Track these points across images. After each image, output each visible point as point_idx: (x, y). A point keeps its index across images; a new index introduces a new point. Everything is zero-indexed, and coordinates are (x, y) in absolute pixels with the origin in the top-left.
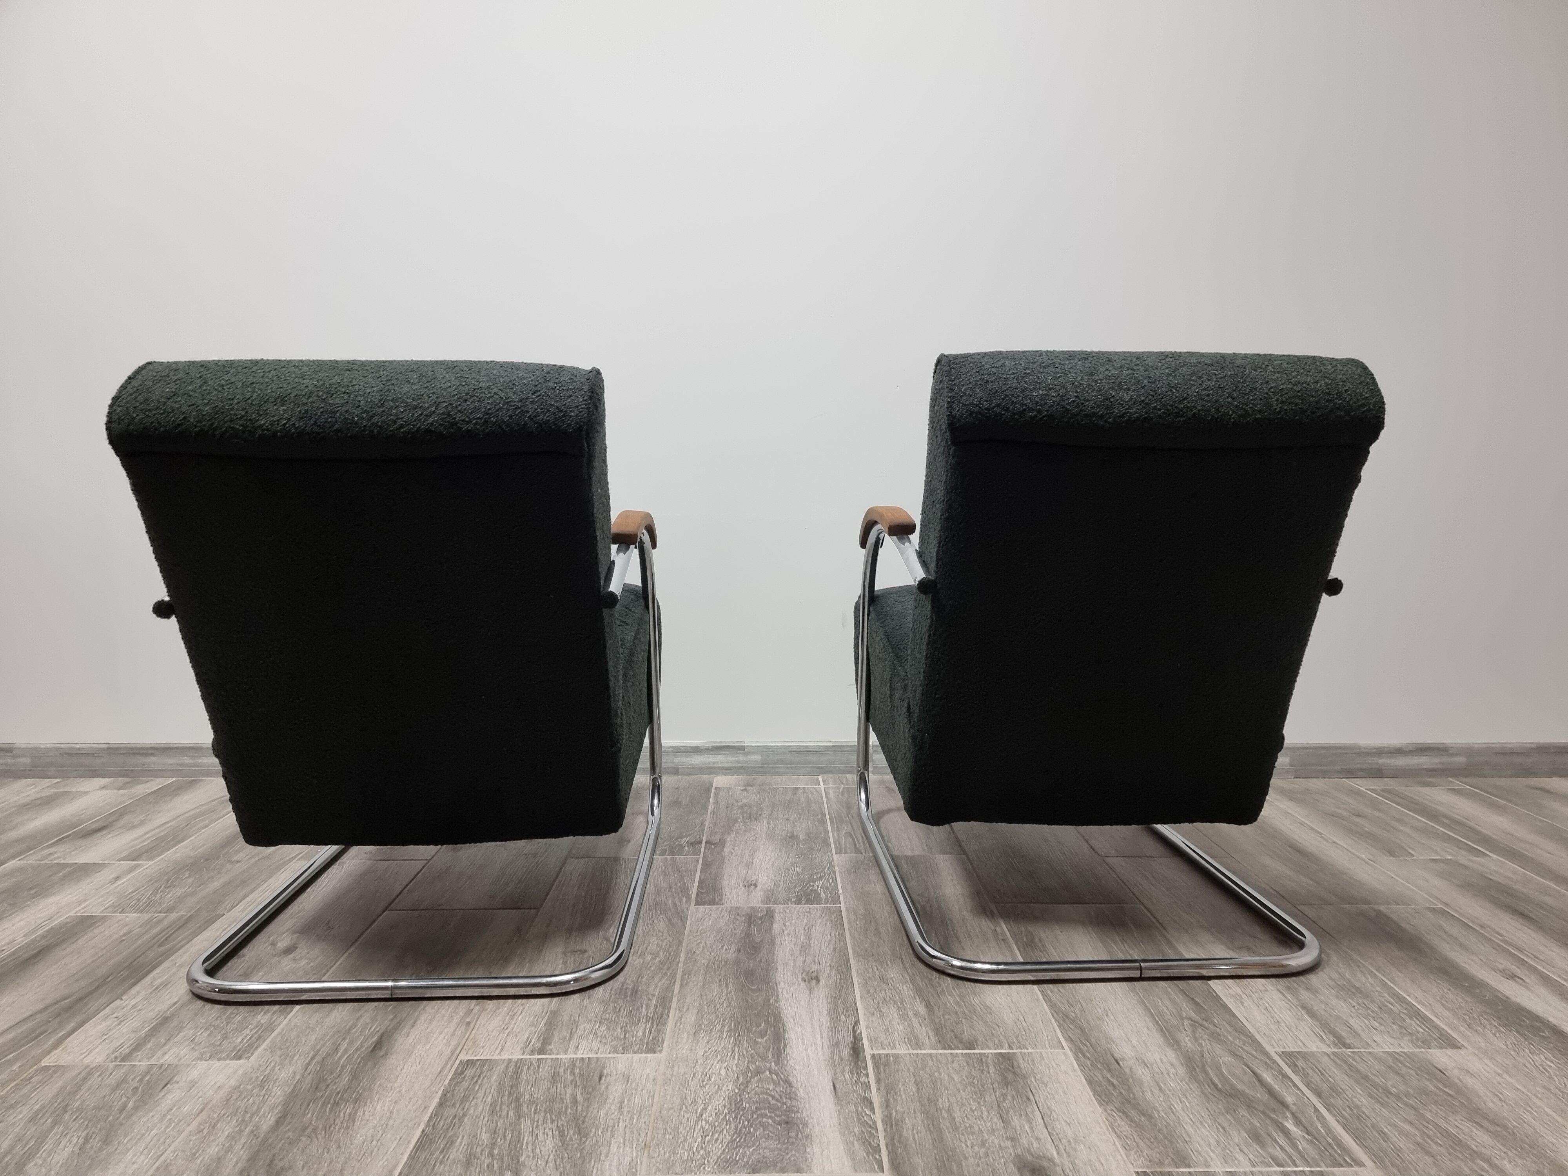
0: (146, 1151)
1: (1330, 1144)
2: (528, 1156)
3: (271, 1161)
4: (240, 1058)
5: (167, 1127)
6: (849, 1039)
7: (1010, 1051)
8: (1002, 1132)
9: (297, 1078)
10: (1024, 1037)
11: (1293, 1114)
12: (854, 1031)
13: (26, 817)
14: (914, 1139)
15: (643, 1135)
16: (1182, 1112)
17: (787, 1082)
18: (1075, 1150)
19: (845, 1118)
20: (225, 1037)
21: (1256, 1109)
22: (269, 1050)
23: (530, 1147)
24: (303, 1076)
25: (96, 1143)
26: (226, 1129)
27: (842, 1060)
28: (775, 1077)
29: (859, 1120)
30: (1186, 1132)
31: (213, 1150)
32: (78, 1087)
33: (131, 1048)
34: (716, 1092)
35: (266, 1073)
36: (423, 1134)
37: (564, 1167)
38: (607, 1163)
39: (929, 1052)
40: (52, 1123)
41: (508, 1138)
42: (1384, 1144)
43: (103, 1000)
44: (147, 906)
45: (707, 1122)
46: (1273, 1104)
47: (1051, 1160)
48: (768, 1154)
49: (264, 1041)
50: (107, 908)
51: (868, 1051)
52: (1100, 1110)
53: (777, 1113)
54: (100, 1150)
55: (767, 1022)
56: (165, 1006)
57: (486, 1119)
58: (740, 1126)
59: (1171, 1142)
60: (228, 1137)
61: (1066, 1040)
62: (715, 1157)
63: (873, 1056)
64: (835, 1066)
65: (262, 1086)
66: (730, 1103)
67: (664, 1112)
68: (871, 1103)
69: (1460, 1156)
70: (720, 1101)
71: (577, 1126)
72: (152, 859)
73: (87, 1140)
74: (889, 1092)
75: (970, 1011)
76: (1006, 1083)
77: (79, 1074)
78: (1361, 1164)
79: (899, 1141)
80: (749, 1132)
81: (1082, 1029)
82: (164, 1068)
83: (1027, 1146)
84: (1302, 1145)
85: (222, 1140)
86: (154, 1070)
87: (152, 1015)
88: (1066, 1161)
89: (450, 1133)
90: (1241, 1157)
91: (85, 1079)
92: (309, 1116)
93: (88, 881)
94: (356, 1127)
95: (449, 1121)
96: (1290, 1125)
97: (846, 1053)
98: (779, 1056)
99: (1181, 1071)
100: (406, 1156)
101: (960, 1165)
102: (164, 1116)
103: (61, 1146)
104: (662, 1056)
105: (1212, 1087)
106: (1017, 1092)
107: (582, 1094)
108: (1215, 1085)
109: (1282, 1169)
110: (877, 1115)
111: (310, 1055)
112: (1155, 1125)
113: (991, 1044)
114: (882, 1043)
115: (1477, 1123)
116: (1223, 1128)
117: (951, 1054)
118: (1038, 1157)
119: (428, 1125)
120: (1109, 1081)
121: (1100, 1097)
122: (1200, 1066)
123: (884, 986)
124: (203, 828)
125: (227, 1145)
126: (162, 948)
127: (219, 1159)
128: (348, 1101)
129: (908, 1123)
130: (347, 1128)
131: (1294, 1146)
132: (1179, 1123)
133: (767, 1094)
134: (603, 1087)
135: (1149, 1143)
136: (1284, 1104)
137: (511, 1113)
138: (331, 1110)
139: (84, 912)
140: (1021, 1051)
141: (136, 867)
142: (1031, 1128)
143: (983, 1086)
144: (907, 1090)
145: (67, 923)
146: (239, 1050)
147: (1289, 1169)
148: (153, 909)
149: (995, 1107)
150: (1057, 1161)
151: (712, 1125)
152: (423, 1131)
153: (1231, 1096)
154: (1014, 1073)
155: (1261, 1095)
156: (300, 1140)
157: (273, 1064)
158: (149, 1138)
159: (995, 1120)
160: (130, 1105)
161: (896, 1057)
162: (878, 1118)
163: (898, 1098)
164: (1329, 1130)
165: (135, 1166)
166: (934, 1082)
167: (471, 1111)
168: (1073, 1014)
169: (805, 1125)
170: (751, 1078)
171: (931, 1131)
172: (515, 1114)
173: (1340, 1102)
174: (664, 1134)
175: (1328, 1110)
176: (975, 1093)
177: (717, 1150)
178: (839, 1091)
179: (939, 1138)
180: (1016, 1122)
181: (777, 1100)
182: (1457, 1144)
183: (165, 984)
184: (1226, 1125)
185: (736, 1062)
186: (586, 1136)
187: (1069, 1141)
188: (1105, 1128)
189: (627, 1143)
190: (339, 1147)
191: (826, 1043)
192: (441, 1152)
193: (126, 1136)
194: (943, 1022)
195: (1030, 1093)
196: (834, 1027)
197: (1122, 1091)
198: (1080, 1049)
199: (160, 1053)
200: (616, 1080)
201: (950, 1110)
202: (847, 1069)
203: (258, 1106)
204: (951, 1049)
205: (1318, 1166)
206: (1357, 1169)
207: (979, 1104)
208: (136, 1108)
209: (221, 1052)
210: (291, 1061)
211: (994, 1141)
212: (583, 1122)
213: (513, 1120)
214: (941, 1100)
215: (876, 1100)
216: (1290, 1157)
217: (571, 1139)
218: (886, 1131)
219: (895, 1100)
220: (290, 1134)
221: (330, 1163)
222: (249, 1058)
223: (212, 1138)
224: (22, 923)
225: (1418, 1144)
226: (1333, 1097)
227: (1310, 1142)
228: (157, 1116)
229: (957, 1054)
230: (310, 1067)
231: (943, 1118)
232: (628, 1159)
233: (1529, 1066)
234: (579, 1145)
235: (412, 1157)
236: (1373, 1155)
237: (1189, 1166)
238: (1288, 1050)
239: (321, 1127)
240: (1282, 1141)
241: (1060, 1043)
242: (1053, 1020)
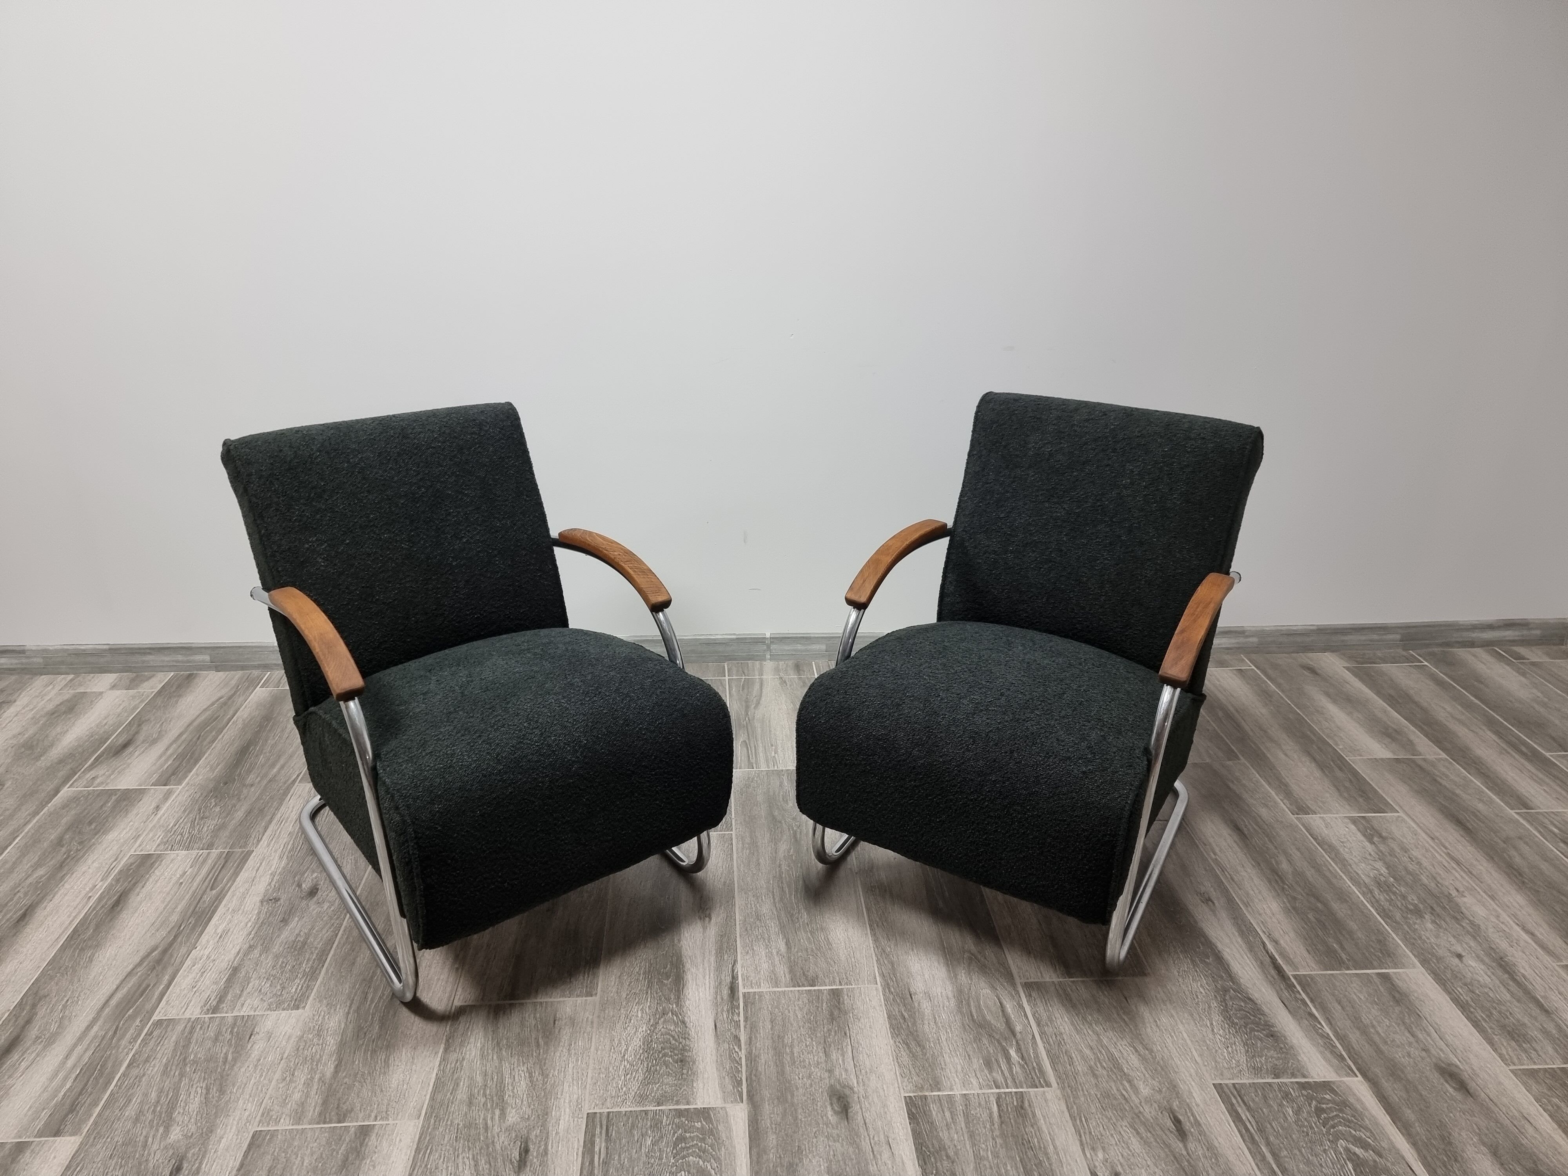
0: (251, 1099)
1: (1034, 1068)
2: (509, 1096)
3: (338, 1105)
4: (298, 1008)
5: (261, 1076)
6: (729, 979)
7: (840, 987)
8: (824, 1065)
9: (343, 1027)
10: (851, 973)
11: (1017, 1042)
12: (733, 971)
13: (59, 729)
14: (765, 1074)
15: (585, 1075)
16: (945, 1043)
17: (684, 1022)
18: (869, 1080)
19: (721, 1056)
20: (283, 988)
21: (994, 1038)
22: (318, 1000)
23: (510, 1088)
24: (346, 1024)
25: (214, 1091)
26: (301, 1077)
27: (722, 999)
28: (675, 1018)
29: (730, 1056)
30: (944, 1060)
31: (297, 1096)
32: (188, 1040)
33: (217, 1000)
34: (635, 1033)
35: (320, 1022)
36: (438, 1078)
37: (534, 1105)
38: (562, 1101)
39: (783, 989)
40: (179, 1074)
41: (495, 1080)
42: (1069, 1067)
43: (183, 950)
44: (190, 842)
45: (628, 1062)
46: (1007, 1033)
47: (851, 1089)
48: (668, 1089)
49: (312, 990)
50: (159, 845)
51: (742, 990)
52: (892, 1042)
53: (676, 1052)
54: (219, 1099)
55: (672, 964)
56: (231, 956)
57: (478, 1063)
58: (650, 1064)
59: (932, 1069)
60: (304, 1084)
61: (880, 975)
62: (633, 1093)
63: (744, 995)
64: (717, 1006)
65: (319, 1035)
66: (644, 1044)
67: (599, 1052)
68: (739, 1040)
69: (1114, 1077)
70: (637, 1042)
71: (541, 1068)
72: (179, 783)
73: (208, 1089)
74: (753, 1029)
75: (816, 948)
76: (832, 1018)
77: (186, 1027)
78: (1048, 1085)
79: (755, 1075)
80: (656, 1070)
81: (892, 964)
82: (245, 1019)
83: (838, 1077)
84: (1017, 1069)
85: (301, 1086)
86: (239, 1022)
87: (224, 965)
88: (861, 1089)
89: (456, 1076)
90: (974, 1081)
91: (191, 1032)
92: (357, 1063)
93: (135, 812)
94: (390, 1073)
95: (453, 1065)
96: (1013, 1053)
97: (726, 992)
98: (679, 998)
99: (953, 1002)
100: (428, 1097)
101: (793, 1096)
102: (256, 1066)
103: (192, 1097)
104: (596, 999)
105: (970, 1018)
106: (839, 1027)
107: (542, 1038)
108: (972, 1016)
109: (998, 1091)
110: (743, 1051)
111: (348, 1004)
112: (926, 1054)
113: (827, 981)
114: (751, 982)
115: (1134, 1048)
116: (969, 1056)
117: (798, 991)
118: (844, 1087)
119: (439, 1070)
120: (902, 1015)
121: (894, 1030)
122: (966, 997)
123: (758, 923)
124: (213, 741)
125: (305, 1091)
126: (214, 892)
127: (303, 1104)
128: (381, 1049)
129: (763, 1059)
130: (385, 1073)
131: (1010, 1070)
132: (941, 1053)
133: (669, 1034)
134: (557, 1031)
135: (918, 1071)
136: (1013, 1033)
137: (495, 1058)
138: (371, 1057)
139: (142, 850)
140: (847, 987)
141: (169, 794)
142: (843, 1060)
143: (816, 1023)
144: (765, 1029)
145: (132, 864)
146: (296, 1000)
147: (1002, 1090)
148: (196, 846)
149: (822, 1041)
150: (856, 1089)
151: (632, 1065)
152: (437, 1074)
153: (981, 1026)
154: (839, 1009)
155: (1000, 1025)
156: (354, 1085)
157: (323, 1013)
158: (250, 1087)
159: (821, 1054)
160: (230, 1057)
161: (761, 995)
162: (743, 1054)
163: (758, 1036)
164: (1037, 1056)
165: (247, 1113)
166: (783, 1020)
167: (468, 1056)
168: (889, 949)
169: (694, 1063)
170: (659, 1019)
171: (777, 1066)
172: (497, 1057)
173: (1051, 1029)
174: (599, 1073)
175: (1041, 1039)
176: (811, 1028)
177: (634, 1086)
178: (718, 1030)
179: (781, 1073)
180: (834, 1056)
181: (676, 1040)
182: (1116, 1067)
183: (226, 932)
184: (971, 1053)
185: (648, 1004)
186: (547, 1075)
187: (866, 1072)
188: (891, 1059)
189: (575, 1082)
190: (382, 1091)
191: (712, 983)
192: (451, 1094)
193: (234, 1085)
194: (796, 960)
195: (847, 1028)
196: (719, 969)
197: (910, 1024)
198: (888, 984)
199: (239, 1004)
200: (566, 1024)
201: (792, 1047)
202: (725, 1009)
203: (320, 1055)
204: (799, 986)
205: (1022, 1087)
206: (1046, 1089)
207: (812, 1039)
208: (235, 1060)
209: (283, 1002)
210: (335, 1010)
211: (817, 1072)
212: (545, 1063)
213: (497, 1064)
214: (786, 1037)
215: (743, 1038)
216: (1006, 1081)
217: (537, 1079)
218: (747, 1066)
219: (756, 1038)
220: (346, 1080)
221: (378, 1105)
222: (304, 1007)
223: (293, 1085)
224: (96, 865)
225: (1091, 1067)
226: (1048, 1025)
227: (1022, 1067)
228: (251, 1066)
229: (802, 991)
230: (350, 1016)
231: (787, 1054)
232: (576, 1096)
233: (1187, 993)
234: (543, 1085)
235: (432, 1099)
236: (1059, 1077)
237: (939, 1090)
238: (1030, 980)
239: (366, 1072)
240: (1004, 1067)
241: (876, 978)
242: (874, 955)
